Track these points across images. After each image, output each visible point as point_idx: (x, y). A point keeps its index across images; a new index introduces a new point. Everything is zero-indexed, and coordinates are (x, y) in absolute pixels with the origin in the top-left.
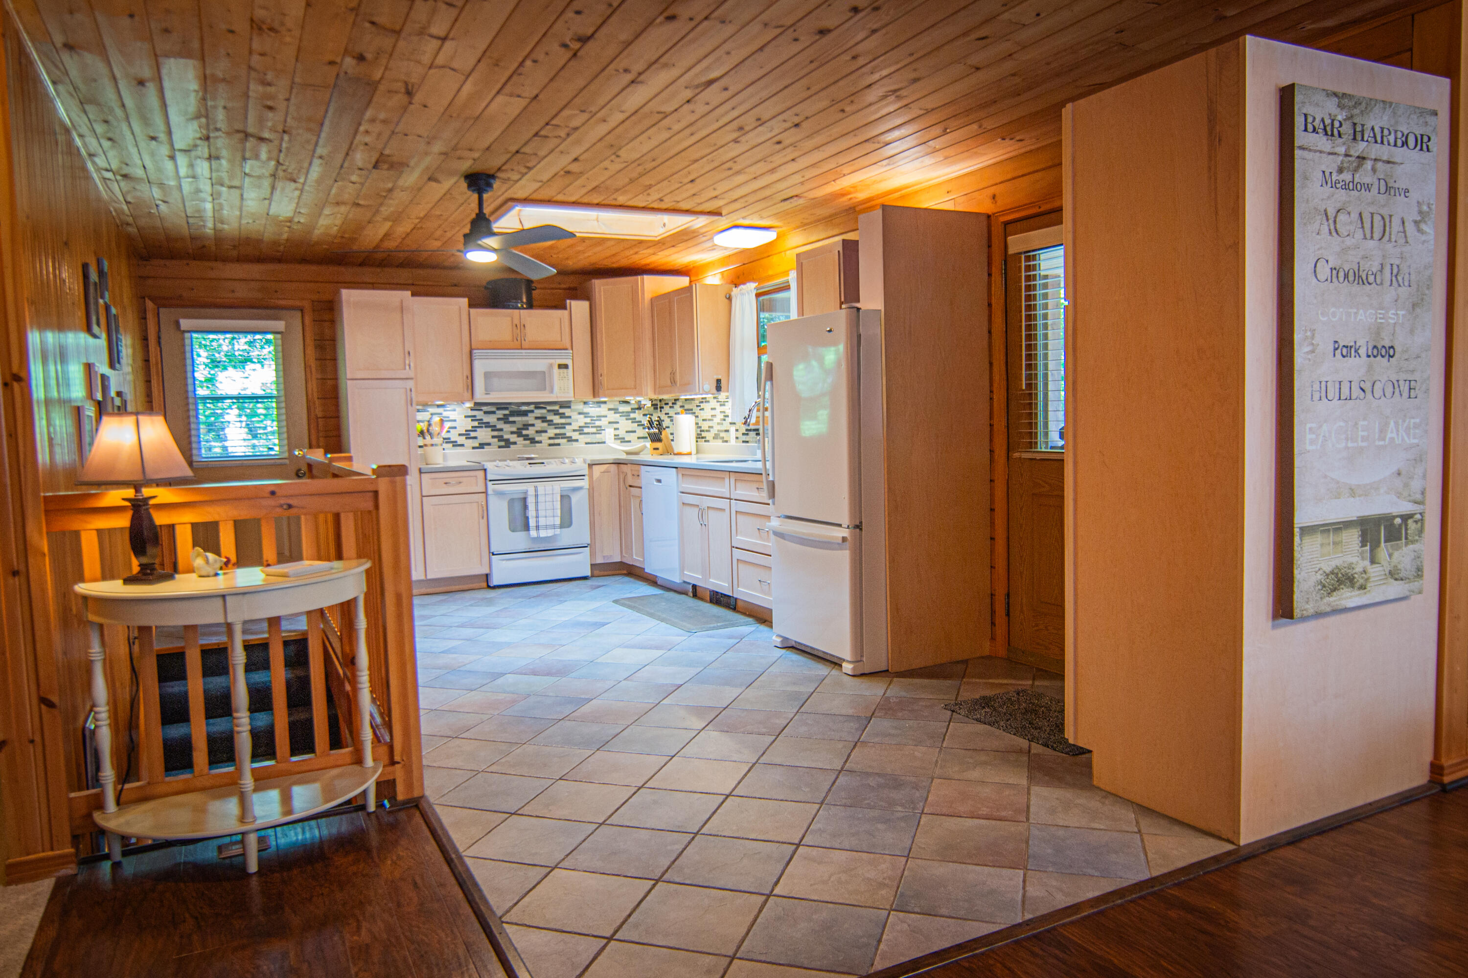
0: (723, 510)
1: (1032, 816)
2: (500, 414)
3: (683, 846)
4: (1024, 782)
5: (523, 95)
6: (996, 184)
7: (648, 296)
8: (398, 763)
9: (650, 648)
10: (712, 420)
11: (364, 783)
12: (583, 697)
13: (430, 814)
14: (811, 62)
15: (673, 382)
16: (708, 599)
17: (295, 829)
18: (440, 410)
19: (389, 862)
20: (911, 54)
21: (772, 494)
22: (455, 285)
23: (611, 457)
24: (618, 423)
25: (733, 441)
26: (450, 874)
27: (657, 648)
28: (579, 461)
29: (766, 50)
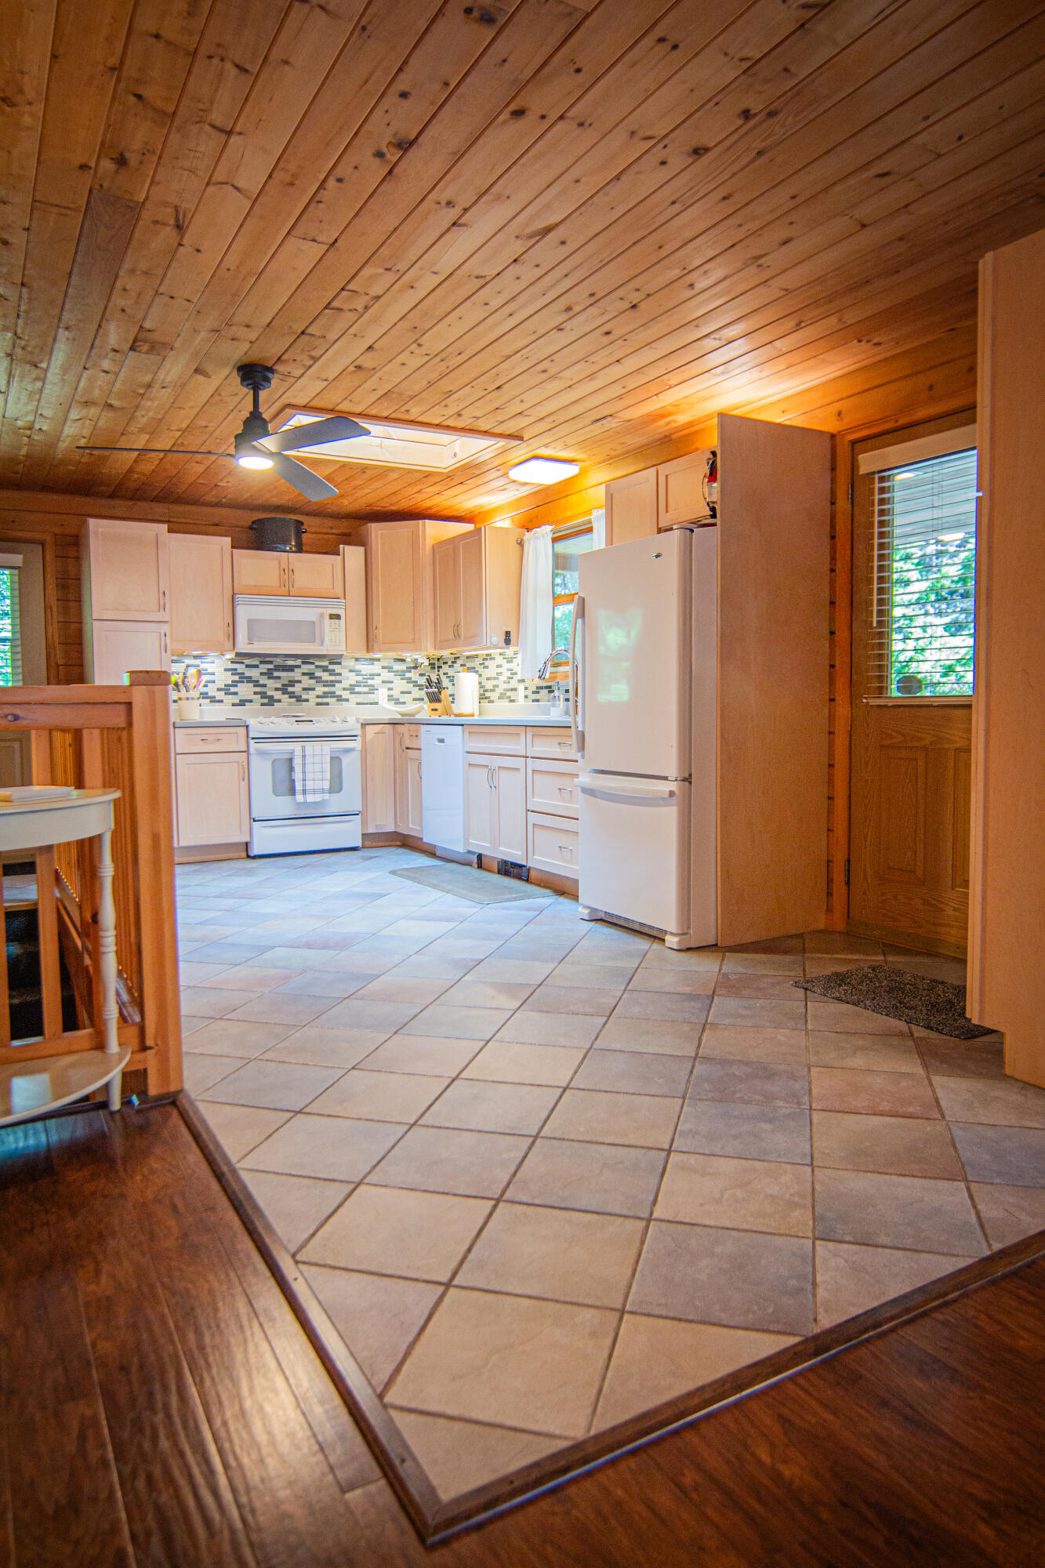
0: (517, 769)
1: (947, 1113)
2: (264, 668)
3: (523, 1154)
4: (920, 1071)
5: (320, 239)
6: (843, 399)
7: (429, 542)
8: (150, 1048)
9: (440, 920)
10: (497, 679)
11: (107, 1073)
12: (369, 972)
13: (191, 1114)
14: (673, 203)
15: (457, 635)
16: (496, 871)
17: (15, 1133)
18: (197, 662)
19: (139, 1178)
20: (793, 197)
21: (582, 747)
22: (217, 525)
23: (386, 717)
24: (392, 682)
25: (521, 700)
26: (221, 1194)
27: (447, 920)
28: (351, 720)
29: (624, 178)
